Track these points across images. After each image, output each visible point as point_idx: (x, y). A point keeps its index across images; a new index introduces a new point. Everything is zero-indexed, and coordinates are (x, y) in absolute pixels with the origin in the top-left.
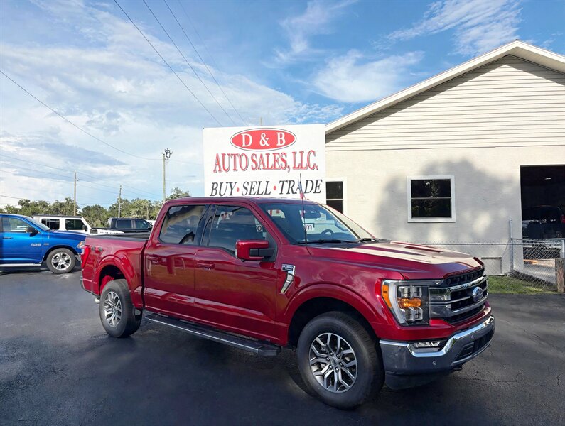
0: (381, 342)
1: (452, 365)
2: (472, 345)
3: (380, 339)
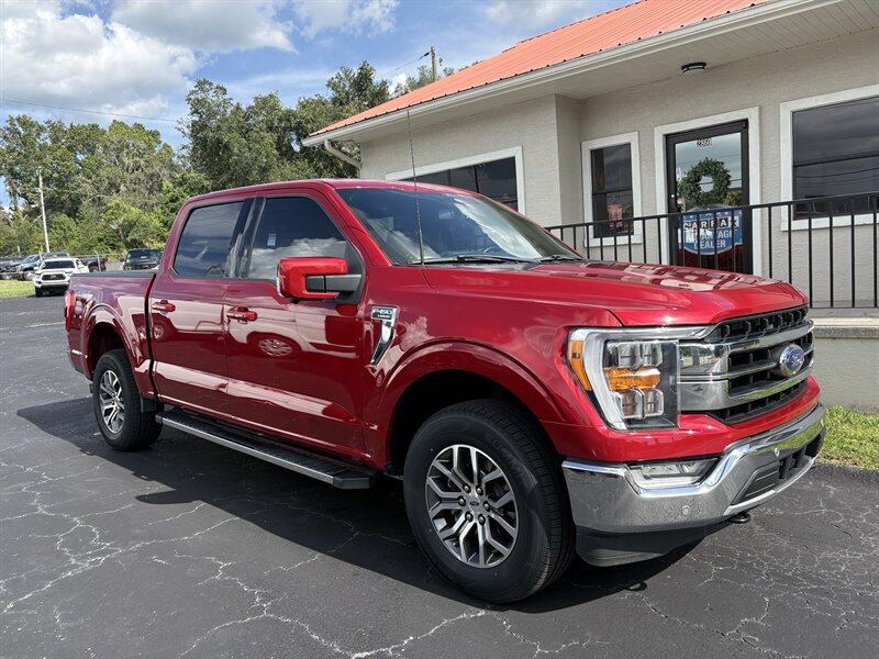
0: (565, 465)
1: (727, 513)
2: (773, 469)
3: (564, 458)
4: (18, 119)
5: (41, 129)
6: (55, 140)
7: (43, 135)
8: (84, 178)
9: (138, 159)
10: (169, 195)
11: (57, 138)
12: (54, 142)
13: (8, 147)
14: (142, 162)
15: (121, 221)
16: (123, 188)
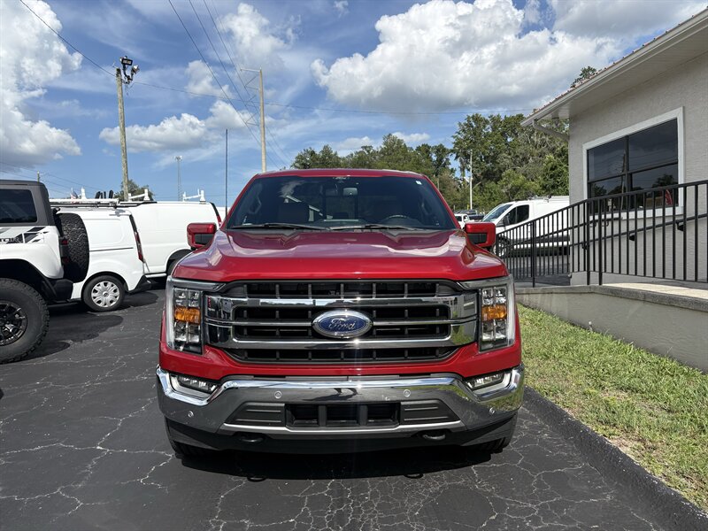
4: (473, 117)
5: (487, 122)
6: (494, 129)
7: (488, 126)
8: (506, 155)
9: (544, 137)
10: (550, 165)
11: (496, 128)
12: (493, 131)
13: (465, 137)
14: (547, 139)
15: (510, 186)
16: (531, 160)
